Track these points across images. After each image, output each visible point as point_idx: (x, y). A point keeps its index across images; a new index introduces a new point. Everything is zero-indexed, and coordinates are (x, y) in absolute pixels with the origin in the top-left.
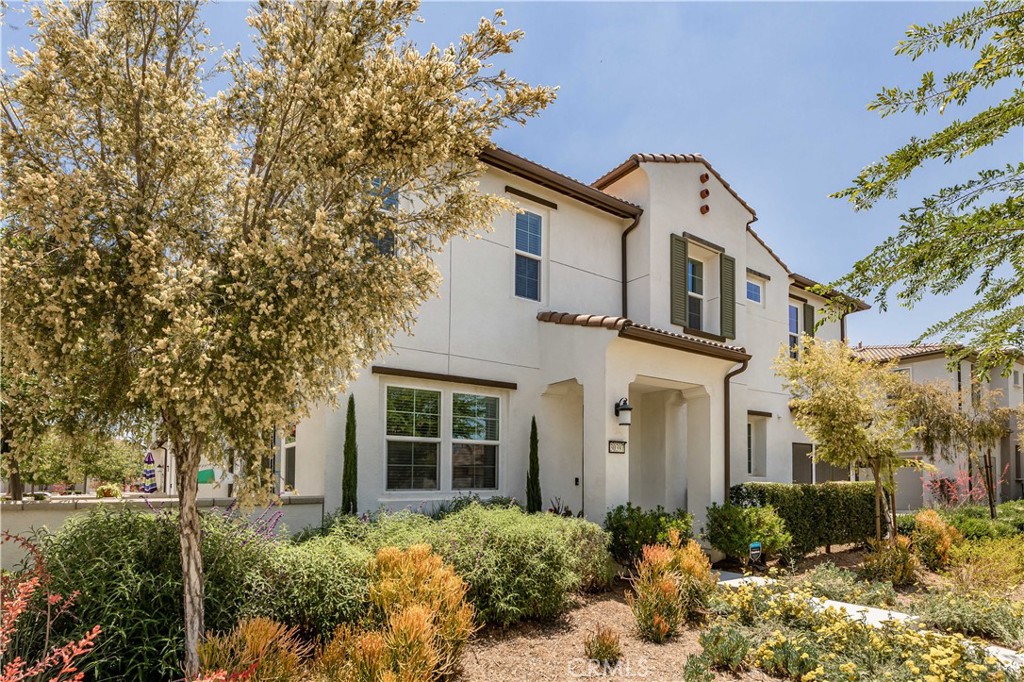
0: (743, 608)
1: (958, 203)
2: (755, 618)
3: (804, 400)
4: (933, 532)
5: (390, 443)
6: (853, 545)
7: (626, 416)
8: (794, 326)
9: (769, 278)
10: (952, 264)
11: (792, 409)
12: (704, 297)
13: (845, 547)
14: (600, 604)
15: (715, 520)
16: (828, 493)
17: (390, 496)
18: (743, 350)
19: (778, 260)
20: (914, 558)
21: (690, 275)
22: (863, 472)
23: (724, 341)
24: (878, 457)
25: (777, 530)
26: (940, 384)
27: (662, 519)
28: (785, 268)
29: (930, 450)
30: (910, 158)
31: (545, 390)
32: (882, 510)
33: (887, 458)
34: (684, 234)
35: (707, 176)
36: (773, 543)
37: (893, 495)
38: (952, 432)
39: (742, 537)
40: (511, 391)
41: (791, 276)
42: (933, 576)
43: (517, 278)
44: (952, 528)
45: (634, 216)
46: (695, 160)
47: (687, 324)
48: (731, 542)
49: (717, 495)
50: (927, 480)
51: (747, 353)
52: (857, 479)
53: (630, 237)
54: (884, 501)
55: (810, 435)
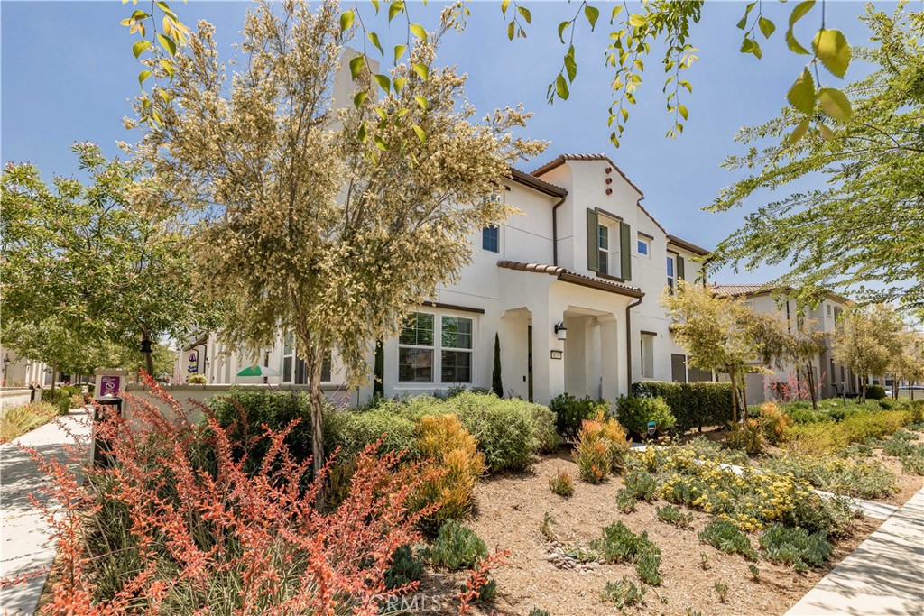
0: (649, 463)
1: (779, 212)
2: (658, 469)
3: (681, 324)
4: (772, 418)
5: (400, 349)
6: (717, 427)
7: (563, 334)
8: (670, 272)
9: (653, 239)
10: (778, 247)
11: (671, 331)
12: (609, 251)
13: (712, 428)
14: (551, 460)
15: (623, 406)
16: (699, 389)
17: (401, 386)
18: (639, 289)
19: (659, 226)
20: (761, 436)
21: (599, 236)
22: (722, 376)
23: (624, 282)
24: (733, 365)
25: (666, 413)
26: (773, 315)
27: (591, 404)
28: (664, 231)
29: (767, 361)
30: (749, 186)
31: (503, 314)
32: (737, 403)
33: (739, 366)
34: (596, 208)
35: (610, 169)
36: (664, 422)
37: (744, 392)
38: (784, 349)
39: (642, 418)
40: (481, 315)
41: (667, 237)
42: (774, 448)
43: (484, 237)
44: (786, 415)
45: (561, 196)
46: (602, 158)
47: (598, 270)
48: (634, 421)
49: (623, 389)
50: (767, 383)
51: (642, 291)
52: (717, 380)
53: (558, 209)
54: (738, 396)
55: (685, 349)
